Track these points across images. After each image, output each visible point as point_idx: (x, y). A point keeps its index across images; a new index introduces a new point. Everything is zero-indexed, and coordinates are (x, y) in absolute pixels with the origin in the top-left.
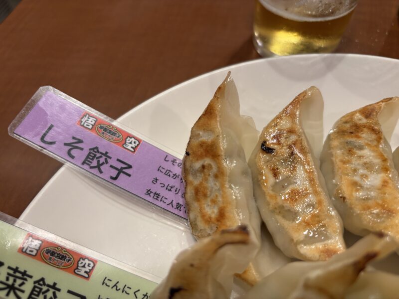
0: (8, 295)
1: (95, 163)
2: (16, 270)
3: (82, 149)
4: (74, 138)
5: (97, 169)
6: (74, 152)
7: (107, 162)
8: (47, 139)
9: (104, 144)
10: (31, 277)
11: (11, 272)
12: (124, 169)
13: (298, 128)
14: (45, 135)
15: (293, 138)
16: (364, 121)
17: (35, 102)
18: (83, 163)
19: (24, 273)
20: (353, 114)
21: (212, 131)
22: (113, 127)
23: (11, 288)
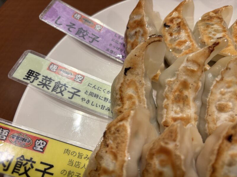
0: (43, 87)
1: (81, 35)
2: (46, 77)
3: (75, 28)
4: (71, 23)
5: (82, 38)
6: (71, 29)
7: (87, 35)
8: (58, 22)
9: (85, 26)
10: (54, 81)
11: (44, 78)
12: (95, 38)
13: (181, 16)
14: (57, 21)
15: (179, 20)
16: (215, 15)
17: (51, 5)
18: (76, 34)
19: (50, 79)
20: (209, 13)
21: (140, 14)
22: (89, 19)
23: (44, 85)
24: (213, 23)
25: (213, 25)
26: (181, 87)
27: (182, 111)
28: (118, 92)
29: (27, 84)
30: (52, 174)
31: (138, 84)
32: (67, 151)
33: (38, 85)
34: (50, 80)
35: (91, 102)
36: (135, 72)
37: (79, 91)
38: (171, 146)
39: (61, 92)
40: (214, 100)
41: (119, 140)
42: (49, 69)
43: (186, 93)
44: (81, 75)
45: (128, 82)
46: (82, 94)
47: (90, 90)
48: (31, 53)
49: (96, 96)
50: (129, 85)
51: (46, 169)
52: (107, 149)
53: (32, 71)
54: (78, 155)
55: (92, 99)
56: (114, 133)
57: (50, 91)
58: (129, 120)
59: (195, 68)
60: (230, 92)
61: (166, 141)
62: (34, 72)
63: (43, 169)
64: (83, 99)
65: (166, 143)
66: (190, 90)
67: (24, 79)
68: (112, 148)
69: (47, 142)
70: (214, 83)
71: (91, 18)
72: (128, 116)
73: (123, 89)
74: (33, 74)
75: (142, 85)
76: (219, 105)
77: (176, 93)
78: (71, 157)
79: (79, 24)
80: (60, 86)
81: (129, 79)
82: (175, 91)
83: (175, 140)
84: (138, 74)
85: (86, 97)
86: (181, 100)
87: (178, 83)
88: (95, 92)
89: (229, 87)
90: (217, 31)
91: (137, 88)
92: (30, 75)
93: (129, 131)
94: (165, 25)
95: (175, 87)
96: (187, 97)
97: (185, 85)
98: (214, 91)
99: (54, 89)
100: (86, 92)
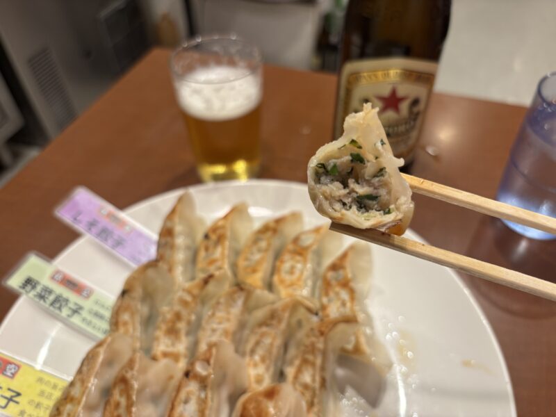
3: (97, 227)
4: (93, 219)
9: (111, 225)
10: (55, 292)
11: (44, 288)
13: (227, 226)
15: (222, 231)
16: (274, 226)
19: (51, 290)
21: (173, 221)
24: (264, 237)
25: (261, 241)
26: (174, 318)
28: (115, 316)
29: (22, 293)
30: (18, 403)
31: (134, 309)
33: (35, 296)
34: (50, 292)
36: (132, 296)
37: (82, 308)
38: (129, 375)
39: (60, 308)
41: (91, 367)
42: (53, 278)
43: (179, 325)
45: (124, 306)
46: (84, 314)
47: (96, 308)
48: (37, 255)
50: (125, 310)
52: (80, 376)
53: (32, 279)
54: (52, 385)
55: (96, 321)
57: (47, 305)
60: (221, 329)
61: (127, 369)
62: (34, 280)
63: (9, 397)
64: (84, 320)
65: (126, 372)
66: (182, 323)
67: (19, 287)
68: (83, 375)
69: (19, 367)
70: (207, 317)
71: (124, 215)
72: (105, 342)
73: (119, 314)
74: (32, 282)
76: (210, 341)
77: (169, 324)
79: (105, 222)
80: (62, 300)
81: (127, 303)
83: (132, 369)
84: (134, 298)
85: (89, 317)
86: (172, 332)
87: (172, 313)
88: (104, 311)
89: (220, 323)
90: (260, 250)
91: (133, 314)
92: (28, 283)
93: (101, 357)
94: (207, 237)
95: (168, 317)
96: (179, 329)
97: (178, 317)
98: (205, 326)
99: (52, 304)
100: (90, 312)
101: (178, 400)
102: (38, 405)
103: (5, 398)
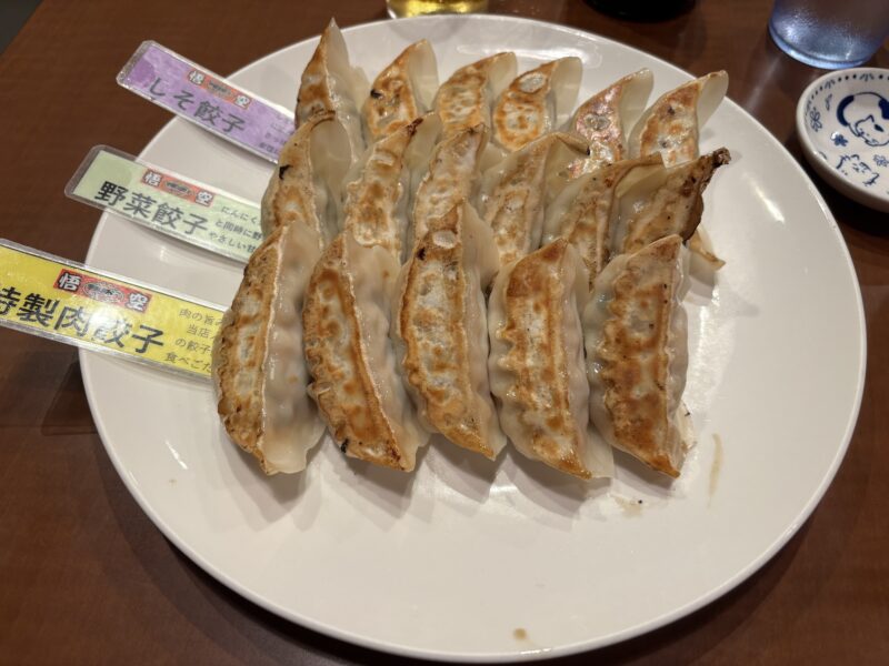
0: (135, 213)
1: (207, 116)
2: (140, 196)
3: (192, 102)
4: (183, 92)
5: (209, 122)
6: (184, 105)
7: (219, 116)
8: (157, 90)
9: (215, 99)
10: (155, 202)
11: (136, 197)
12: (236, 123)
13: (405, 75)
14: (153, 87)
15: (400, 83)
16: (475, 71)
17: (141, 55)
18: (196, 115)
19: (148, 198)
20: (465, 68)
21: (320, 73)
22: (223, 84)
23: (138, 209)
24: (466, 86)
25: (463, 91)
26: (370, 195)
27: (375, 235)
28: (271, 210)
29: (104, 207)
30: (161, 344)
31: (303, 193)
32: (186, 313)
33: (125, 209)
34: (149, 201)
35: (227, 241)
36: (298, 173)
37: (204, 220)
38: (336, 267)
39: (170, 222)
40: (422, 213)
41: (265, 271)
42: (144, 181)
43: (379, 204)
44: (208, 192)
45: (286, 191)
46: (211, 226)
47: (225, 217)
48: (106, 150)
49: (239, 230)
50: (288, 197)
51: (149, 336)
52: (249, 289)
53: (111, 184)
54: (204, 319)
55: (231, 235)
56: (260, 264)
57: (149, 220)
58: (281, 240)
59: (389, 162)
60: (445, 198)
61: (330, 260)
62: (115, 186)
63: (145, 336)
64: (212, 235)
65: (330, 263)
66: (384, 199)
67: (96, 198)
68: (256, 285)
69: (149, 297)
70: (421, 184)
71: (226, 81)
72: (279, 235)
73: (278, 205)
74: (113, 189)
75: (311, 194)
76: (431, 220)
77: (365, 206)
78: (193, 322)
79: (202, 93)
80: (169, 211)
81: (289, 185)
82: (362, 202)
83: (340, 257)
84: (301, 176)
85: (217, 230)
86: (373, 216)
87: (366, 188)
88: (238, 222)
89: (442, 191)
90: (465, 103)
91: (301, 200)
92: (107, 191)
93: (280, 255)
94: (374, 94)
95: (362, 195)
96: (381, 210)
97: (376, 191)
98: (421, 198)
99: (156, 217)
100: (218, 223)
101: (413, 292)
102: (191, 346)
103: (142, 339)
